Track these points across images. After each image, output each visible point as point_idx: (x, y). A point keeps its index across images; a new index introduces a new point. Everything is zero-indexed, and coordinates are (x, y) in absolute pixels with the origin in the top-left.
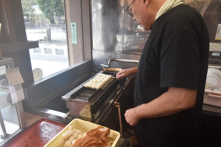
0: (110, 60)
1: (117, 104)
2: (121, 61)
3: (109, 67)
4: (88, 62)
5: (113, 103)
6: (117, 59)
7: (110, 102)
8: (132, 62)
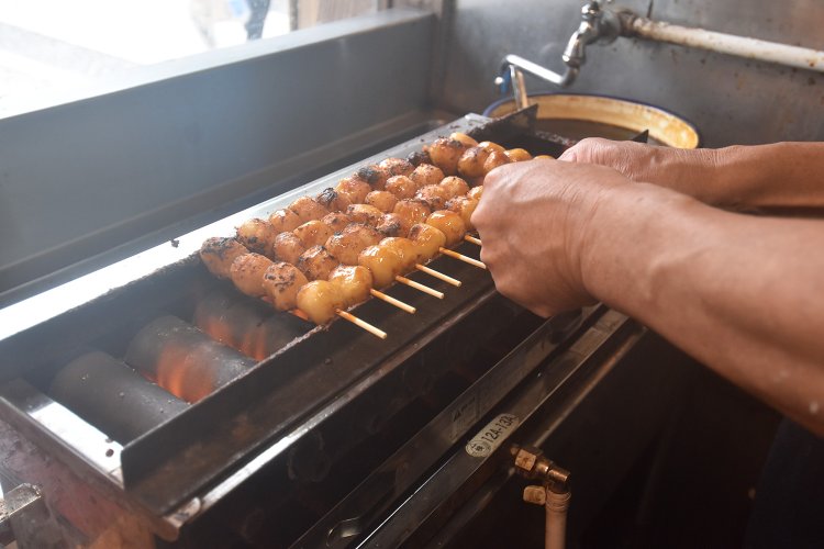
0: (584, 26)
1: (538, 479)
2: (685, 46)
3: (568, 88)
4: (413, 24)
5: (502, 456)
6: (657, 20)
7: (478, 439)
8: (793, 71)
